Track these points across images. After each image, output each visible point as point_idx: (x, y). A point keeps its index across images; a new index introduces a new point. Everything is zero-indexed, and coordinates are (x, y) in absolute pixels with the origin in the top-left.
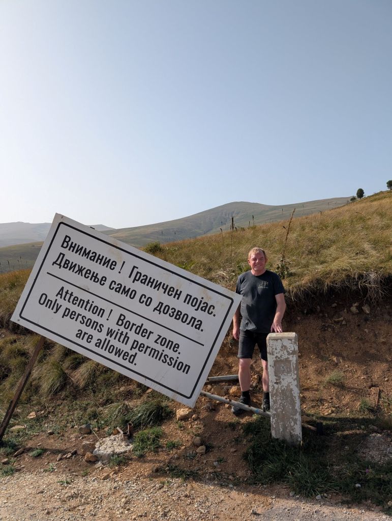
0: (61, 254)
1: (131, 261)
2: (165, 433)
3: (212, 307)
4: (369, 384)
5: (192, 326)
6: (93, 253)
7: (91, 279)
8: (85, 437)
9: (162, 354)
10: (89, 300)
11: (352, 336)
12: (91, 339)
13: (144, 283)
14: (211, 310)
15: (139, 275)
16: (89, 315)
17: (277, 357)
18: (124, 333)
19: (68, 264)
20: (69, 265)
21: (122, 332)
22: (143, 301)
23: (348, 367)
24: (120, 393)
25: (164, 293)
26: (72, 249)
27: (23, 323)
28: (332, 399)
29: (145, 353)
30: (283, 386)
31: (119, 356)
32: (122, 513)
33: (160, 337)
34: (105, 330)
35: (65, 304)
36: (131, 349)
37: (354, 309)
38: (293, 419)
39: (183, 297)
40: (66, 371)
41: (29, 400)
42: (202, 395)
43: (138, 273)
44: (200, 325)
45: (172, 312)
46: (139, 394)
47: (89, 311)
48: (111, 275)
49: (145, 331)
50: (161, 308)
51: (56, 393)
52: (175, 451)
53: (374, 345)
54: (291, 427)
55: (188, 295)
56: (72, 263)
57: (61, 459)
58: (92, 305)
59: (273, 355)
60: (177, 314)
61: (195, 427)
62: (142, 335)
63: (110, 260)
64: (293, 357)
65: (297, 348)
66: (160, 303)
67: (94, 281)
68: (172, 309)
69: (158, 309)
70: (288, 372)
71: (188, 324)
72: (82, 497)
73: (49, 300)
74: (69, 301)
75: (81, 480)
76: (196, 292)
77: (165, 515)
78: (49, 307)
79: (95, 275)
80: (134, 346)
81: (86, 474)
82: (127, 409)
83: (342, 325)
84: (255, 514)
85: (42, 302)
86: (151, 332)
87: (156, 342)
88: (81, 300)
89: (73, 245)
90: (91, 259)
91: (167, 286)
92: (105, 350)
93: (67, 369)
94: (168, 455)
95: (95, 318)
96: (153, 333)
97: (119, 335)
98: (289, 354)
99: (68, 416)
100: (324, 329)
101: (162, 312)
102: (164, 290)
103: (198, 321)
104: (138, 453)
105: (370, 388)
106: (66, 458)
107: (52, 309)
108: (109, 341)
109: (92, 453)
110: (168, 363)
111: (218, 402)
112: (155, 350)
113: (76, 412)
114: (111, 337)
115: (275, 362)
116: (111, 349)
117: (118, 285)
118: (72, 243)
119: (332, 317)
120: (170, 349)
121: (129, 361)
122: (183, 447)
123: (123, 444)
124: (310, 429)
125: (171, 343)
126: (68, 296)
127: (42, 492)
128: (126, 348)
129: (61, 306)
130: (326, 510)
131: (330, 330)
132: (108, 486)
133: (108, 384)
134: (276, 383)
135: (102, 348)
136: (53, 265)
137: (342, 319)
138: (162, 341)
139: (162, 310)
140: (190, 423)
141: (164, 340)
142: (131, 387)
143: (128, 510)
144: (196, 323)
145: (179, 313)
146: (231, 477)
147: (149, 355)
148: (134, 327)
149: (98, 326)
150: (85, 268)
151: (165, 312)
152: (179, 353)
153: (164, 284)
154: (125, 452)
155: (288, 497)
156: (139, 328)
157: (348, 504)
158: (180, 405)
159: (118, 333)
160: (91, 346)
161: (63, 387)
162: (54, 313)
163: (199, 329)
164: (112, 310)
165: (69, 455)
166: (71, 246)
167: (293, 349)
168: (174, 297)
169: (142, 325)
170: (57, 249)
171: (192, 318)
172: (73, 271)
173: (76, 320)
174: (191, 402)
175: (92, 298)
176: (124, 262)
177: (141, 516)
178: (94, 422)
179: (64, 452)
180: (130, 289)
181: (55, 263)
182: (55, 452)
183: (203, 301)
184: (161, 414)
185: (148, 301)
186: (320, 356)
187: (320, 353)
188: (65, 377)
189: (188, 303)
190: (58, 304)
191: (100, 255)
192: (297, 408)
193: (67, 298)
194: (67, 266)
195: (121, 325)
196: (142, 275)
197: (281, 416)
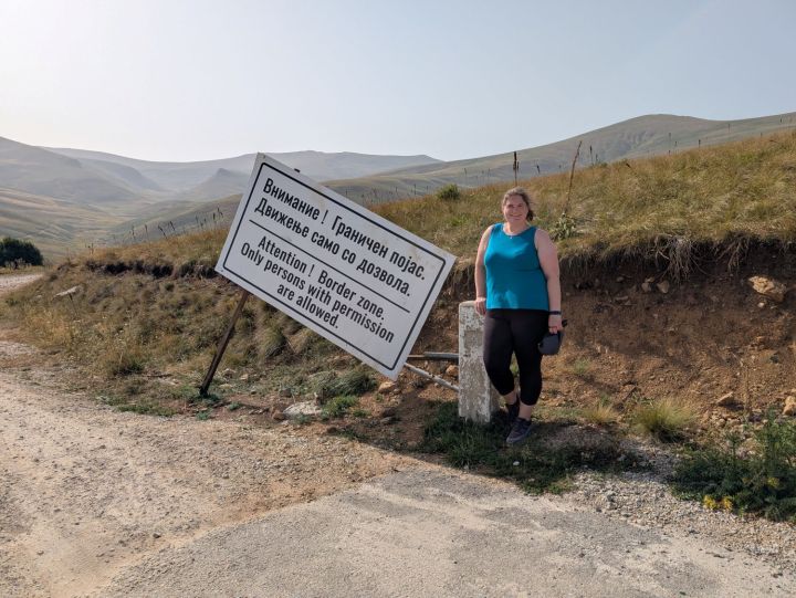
0: (263, 199)
1: (335, 210)
2: (359, 403)
3: (421, 269)
4: (627, 380)
5: (398, 289)
6: (295, 200)
7: (293, 229)
9: (364, 318)
10: (291, 253)
11: (634, 321)
12: (293, 295)
13: (348, 237)
14: (420, 272)
15: (342, 226)
16: (291, 269)
17: (468, 326)
18: (326, 292)
19: (270, 211)
20: (272, 212)
21: (324, 291)
22: (346, 257)
23: (612, 359)
25: (369, 248)
26: (274, 193)
27: (226, 274)
28: (569, 391)
29: (347, 315)
31: (320, 317)
33: (363, 299)
34: (306, 287)
35: (267, 256)
36: (332, 310)
37: (645, 286)
38: (480, 397)
39: (389, 255)
40: (286, 336)
42: (405, 367)
43: (341, 224)
44: (406, 288)
45: (377, 272)
47: (291, 265)
48: (314, 225)
49: (347, 291)
51: (271, 357)
53: (659, 335)
54: (478, 405)
55: (394, 253)
56: (275, 210)
57: (252, 414)
58: (293, 258)
59: (464, 323)
60: (382, 275)
61: (393, 400)
62: (344, 295)
63: (312, 208)
66: (364, 260)
67: (296, 231)
68: (377, 268)
69: (362, 267)
71: (393, 286)
73: (251, 251)
74: (271, 253)
75: (261, 429)
76: (404, 250)
78: (252, 258)
79: (297, 225)
80: (336, 307)
81: (268, 427)
83: (624, 307)
84: (395, 470)
85: (244, 252)
86: (353, 293)
87: (358, 304)
88: (283, 252)
89: (276, 190)
90: (293, 206)
91: (373, 241)
92: (306, 309)
93: (287, 333)
95: (297, 273)
96: (355, 294)
97: (320, 293)
99: (277, 380)
100: (599, 309)
101: (366, 271)
103: (404, 284)
104: (324, 416)
105: (625, 385)
106: (257, 413)
107: (254, 260)
108: (310, 299)
109: (282, 411)
110: (371, 329)
111: (428, 379)
112: (358, 314)
113: (285, 377)
114: (312, 295)
115: (467, 332)
116: (312, 308)
117: (320, 237)
118: (275, 187)
119: (614, 294)
120: (373, 313)
121: (331, 323)
123: (315, 407)
125: (374, 306)
126: (270, 247)
128: (327, 308)
129: (263, 257)
131: (606, 311)
133: (324, 351)
134: (466, 356)
135: (303, 306)
136: (255, 211)
137: (626, 297)
138: (365, 303)
139: (366, 268)
140: (389, 397)
141: (367, 303)
144: (402, 286)
145: (385, 274)
147: (351, 318)
148: (337, 286)
149: (299, 283)
150: (287, 217)
151: (369, 271)
152: (383, 319)
153: (369, 239)
154: (313, 414)
156: (341, 287)
158: (385, 379)
159: (319, 291)
160: (293, 303)
161: (278, 353)
162: (257, 264)
163: (405, 293)
164: (313, 266)
165: (261, 411)
166: (273, 191)
168: (380, 254)
169: (345, 284)
170: (259, 194)
171: (398, 280)
172: (275, 219)
173: (278, 274)
174: (394, 375)
175: (294, 251)
176: (327, 211)
179: (258, 408)
180: (332, 242)
181: (257, 209)
182: (249, 407)
183: (411, 261)
184: (364, 385)
185: (351, 258)
186: (581, 344)
187: (582, 339)
188: (283, 341)
189: (394, 262)
190: (260, 256)
191: (302, 202)
192: (485, 385)
193: (269, 249)
194: (270, 213)
195: (323, 283)
196: (346, 227)
197: (468, 393)
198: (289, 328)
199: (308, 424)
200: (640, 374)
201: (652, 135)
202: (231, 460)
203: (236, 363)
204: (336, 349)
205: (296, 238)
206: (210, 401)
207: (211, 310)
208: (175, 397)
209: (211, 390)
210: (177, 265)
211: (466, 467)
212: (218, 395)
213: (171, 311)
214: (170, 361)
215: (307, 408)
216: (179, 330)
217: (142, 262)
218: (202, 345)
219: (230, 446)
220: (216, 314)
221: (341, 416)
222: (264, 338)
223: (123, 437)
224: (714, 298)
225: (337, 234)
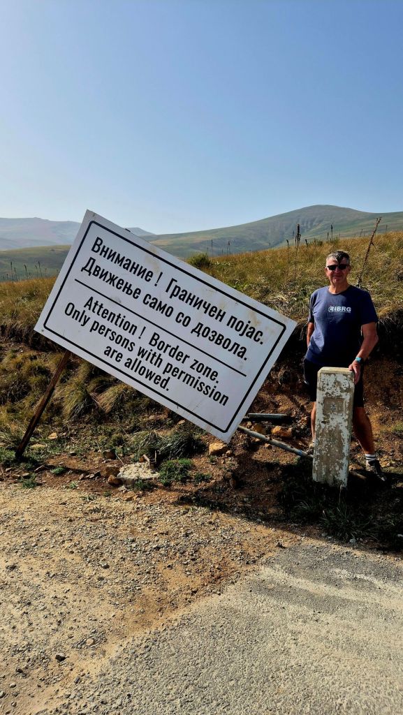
0: (91, 258)
1: (170, 273)
2: (194, 466)
3: (260, 334)
5: (234, 353)
6: (127, 261)
7: (123, 291)
8: (109, 461)
9: (198, 381)
10: (120, 315)
12: (121, 357)
13: (183, 300)
14: (258, 337)
15: (177, 289)
16: (119, 331)
17: (327, 393)
18: (157, 355)
19: (98, 271)
20: (100, 272)
21: (155, 353)
22: (181, 320)
24: (149, 421)
25: (205, 312)
26: (104, 253)
27: (47, 334)
28: (394, 451)
29: (179, 378)
30: (331, 426)
31: (150, 379)
32: (144, 529)
33: (197, 362)
34: (136, 349)
35: (93, 317)
36: (164, 373)
38: (338, 463)
39: (226, 319)
40: (91, 394)
41: (50, 421)
42: (239, 429)
43: (176, 287)
44: (244, 353)
45: (212, 336)
46: (170, 425)
47: (120, 326)
48: (147, 287)
49: (180, 354)
50: (200, 330)
51: (80, 416)
52: (203, 483)
54: (336, 471)
55: (232, 317)
56: (104, 270)
58: (123, 320)
59: (323, 390)
60: (218, 338)
61: (230, 463)
62: (177, 358)
63: (145, 269)
64: (346, 395)
65: (352, 385)
66: (200, 324)
67: (127, 293)
68: (213, 332)
69: (197, 330)
70: (339, 412)
71: (229, 350)
72: (104, 512)
73: (76, 311)
74: (98, 313)
75: (104, 499)
76: (242, 314)
77: (187, 535)
78: (76, 319)
79: (128, 286)
80: (167, 370)
81: (109, 495)
82: (156, 439)
84: (280, 546)
85: (68, 312)
86: (187, 356)
87: (192, 367)
88: (112, 313)
89: (105, 250)
90: (124, 267)
91: (209, 305)
92: (136, 371)
93: (92, 391)
94: (196, 486)
95: (126, 334)
96: (189, 357)
97: (151, 356)
98: (342, 391)
99: (91, 440)
101: (201, 335)
102: (205, 310)
103: (241, 348)
104: (164, 481)
106: (89, 478)
107: (80, 321)
108: (140, 362)
109: (116, 476)
110: (204, 392)
111: (257, 440)
112: (191, 377)
113: (100, 437)
114: (142, 357)
115: (325, 399)
116: (142, 371)
117: (153, 299)
118: (104, 247)
120: (207, 376)
121: (161, 386)
122: (213, 481)
123: (149, 471)
124: (359, 477)
125: (208, 370)
126: (97, 308)
127: (64, 504)
128: (158, 371)
129: (89, 318)
130: (358, 553)
132: (130, 507)
133: (137, 411)
134: (324, 422)
135: (132, 369)
136: (82, 270)
138: (199, 367)
139: (201, 332)
140: (224, 459)
141: (201, 366)
142: (162, 417)
143: (150, 527)
144: (239, 350)
145: (221, 338)
146: (261, 513)
147: (184, 381)
148: (169, 349)
149: (129, 345)
150: (117, 277)
151: (205, 334)
152: (217, 382)
153: (206, 303)
154: (151, 479)
155: (319, 537)
156: (174, 350)
157: (385, 551)
158: (216, 440)
159: (150, 353)
160: (121, 365)
161: (87, 410)
162: (82, 325)
163: (242, 357)
164: (145, 328)
165: (92, 476)
166: (103, 250)
167: (347, 386)
168: (216, 318)
169: (178, 347)
170: (87, 253)
171: (235, 344)
172: (104, 280)
173: (105, 336)
174: (226, 437)
175: (123, 312)
176: (161, 273)
177: (162, 534)
178: (118, 449)
179: (86, 473)
180: (166, 305)
181: (84, 268)
182: (78, 472)
183: (250, 325)
184: (193, 446)
185: (186, 321)
186: (389, 404)
188: (90, 400)
189: (232, 327)
190: (86, 316)
191: (134, 263)
192: (344, 451)
193: (96, 310)
194: (98, 273)
195: (154, 345)
196: (181, 290)
197: (325, 459)
198: (92, 387)
199: (151, 490)
201: (320, 221)
205: (127, 300)
206: (29, 465)
211: (352, 540)
212: (35, 457)
222: (68, 396)
225: (171, 297)
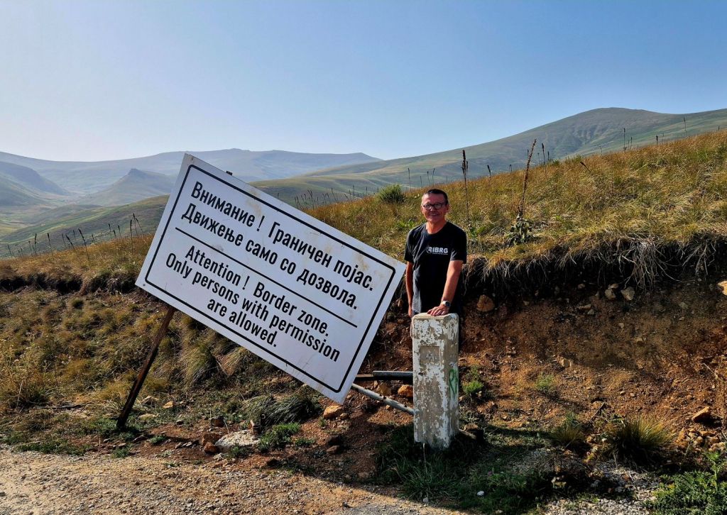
0: (191, 205)
1: (272, 216)
2: (302, 431)
3: (368, 279)
4: (594, 397)
5: (343, 301)
6: (227, 205)
7: (225, 238)
8: (216, 429)
9: (306, 334)
10: (222, 264)
11: (599, 331)
12: (225, 311)
13: (287, 245)
14: (367, 282)
15: (281, 233)
16: (223, 282)
17: (422, 341)
18: (263, 307)
19: (199, 218)
20: (201, 219)
21: (261, 305)
22: (285, 267)
23: (577, 373)
24: (270, 384)
25: (311, 258)
27: (148, 289)
28: (532, 411)
29: (286, 332)
30: (428, 378)
31: (256, 334)
33: (305, 313)
34: (240, 302)
35: (196, 268)
36: (270, 327)
37: (609, 293)
38: (438, 419)
39: (333, 263)
40: (216, 357)
41: (170, 389)
42: (353, 388)
43: (279, 231)
44: (353, 301)
45: (320, 283)
46: (292, 388)
48: (249, 233)
49: (287, 305)
50: (306, 277)
51: (199, 382)
53: (627, 346)
54: (436, 429)
55: (339, 262)
56: (204, 216)
57: (179, 447)
58: (226, 269)
59: (418, 338)
60: (326, 286)
61: (340, 426)
62: (283, 310)
63: (247, 214)
64: (441, 342)
65: (446, 332)
66: (305, 270)
67: (229, 240)
68: (319, 279)
69: (303, 278)
70: (436, 361)
71: (338, 299)
74: (200, 264)
75: (190, 466)
76: (350, 258)
78: (178, 271)
79: (229, 233)
80: (274, 323)
81: (200, 463)
83: (587, 316)
84: (346, 506)
85: (170, 264)
86: (293, 307)
87: (299, 319)
88: (214, 263)
89: (205, 195)
90: (225, 213)
91: (314, 249)
92: (241, 326)
93: (218, 353)
95: (229, 286)
96: (296, 308)
97: (256, 308)
98: (436, 339)
100: (559, 320)
101: (307, 283)
102: (310, 254)
103: (350, 296)
105: (592, 401)
106: (185, 446)
107: (181, 273)
108: (245, 315)
109: (214, 443)
110: (314, 347)
111: (378, 402)
112: (299, 330)
113: (216, 404)
114: (247, 310)
115: (421, 348)
116: (247, 325)
117: (256, 246)
118: (204, 191)
119: (577, 303)
120: (316, 329)
121: (268, 341)
122: (315, 446)
123: (252, 438)
125: (317, 322)
126: (199, 257)
127: (142, 470)
128: (264, 325)
129: (191, 269)
131: (568, 321)
133: (260, 373)
134: (421, 374)
135: (237, 323)
136: (182, 218)
137: (589, 306)
138: (307, 318)
139: (307, 280)
140: (336, 423)
141: (309, 317)
144: (348, 298)
145: (328, 285)
147: (292, 335)
148: (275, 300)
149: (229, 294)
150: (218, 224)
151: (311, 282)
153: (310, 247)
154: (250, 445)
156: (280, 301)
158: (330, 402)
159: (255, 305)
160: (225, 320)
162: (184, 277)
163: (351, 305)
164: (248, 277)
165: (190, 444)
166: (203, 196)
167: (441, 332)
168: (323, 264)
169: (284, 297)
170: (186, 199)
171: (344, 291)
172: (205, 227)
173: (208, 288)
174: (340, 398)
175: (226, 261)
176: (263, 217)
178: (231, 415)
179: (185, 441)
180: (269, 251)
181: (184, 216)
182: (176, 440)
183: (358, 270)
184: (307, 410)
185: (291, 268)
186: (543, 357)
187: (544, 352)
188: (213, 362)
189: (339, 272)
190: (188, 267)
191: (235, 208)
192: (443, 406)
193: (198, 260)
194: (199, 220)
195: (259, 296)
196: (285, 234)
197: (424, 415)
198: (218, 348)
199: (245, 457)
200: (608, 389)
201: (603, 130)
202: (157, 502)
203: (158, 390)
204: (274, 369)
205: (229, 247)
206: (129, 435)
207: (128, 329)
208: (87, 431)
209: (131, 422)
210: (86, 279)
211: (426, 499)
212: (138, 427)
213: (80, 332)
214: (80, 390)
215: (242, 438)
216: (90, 353)
217: (44, 275)
218: (118, 369)
219: (154, 487)
220: (133, 334)
221: (283, 446)
222: (190, 360)
223: (26, 482)
224: (683, 305)
225: (274, 243)
